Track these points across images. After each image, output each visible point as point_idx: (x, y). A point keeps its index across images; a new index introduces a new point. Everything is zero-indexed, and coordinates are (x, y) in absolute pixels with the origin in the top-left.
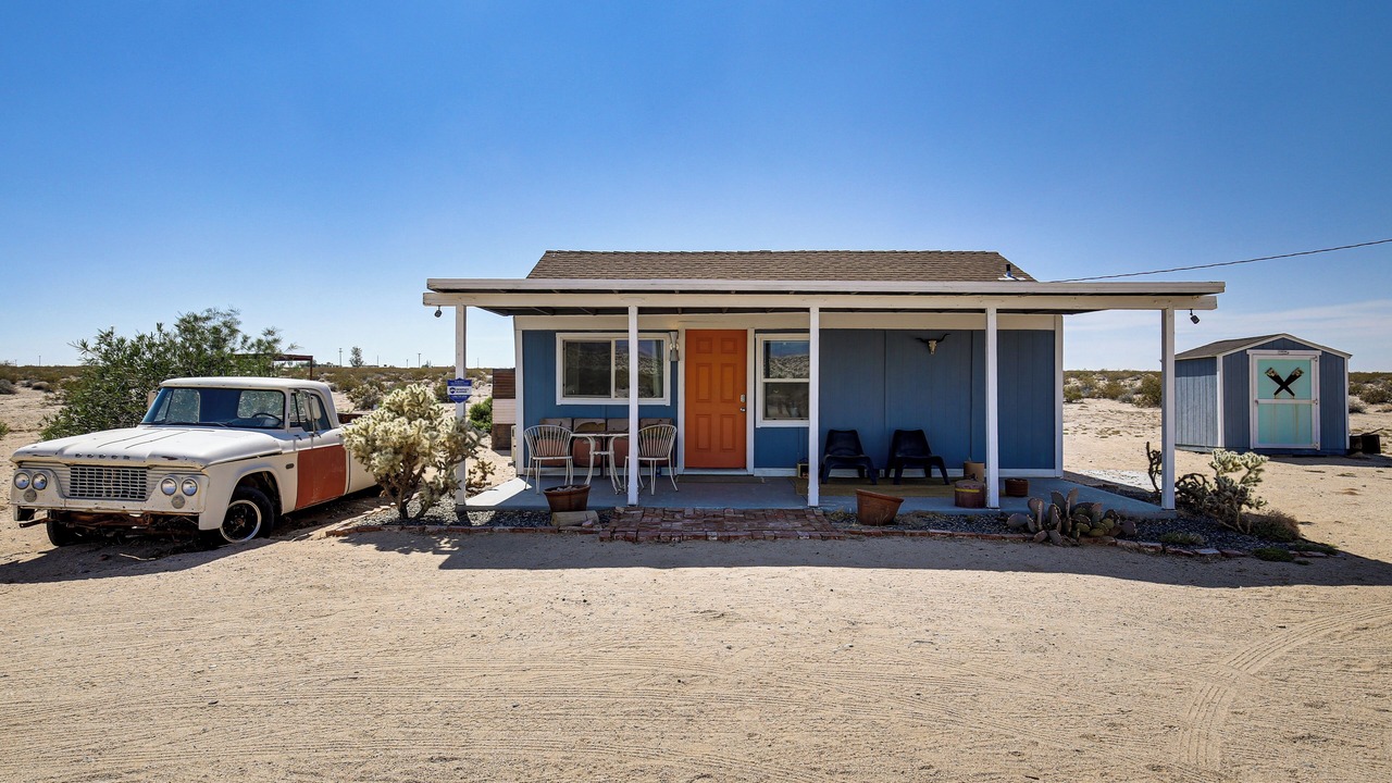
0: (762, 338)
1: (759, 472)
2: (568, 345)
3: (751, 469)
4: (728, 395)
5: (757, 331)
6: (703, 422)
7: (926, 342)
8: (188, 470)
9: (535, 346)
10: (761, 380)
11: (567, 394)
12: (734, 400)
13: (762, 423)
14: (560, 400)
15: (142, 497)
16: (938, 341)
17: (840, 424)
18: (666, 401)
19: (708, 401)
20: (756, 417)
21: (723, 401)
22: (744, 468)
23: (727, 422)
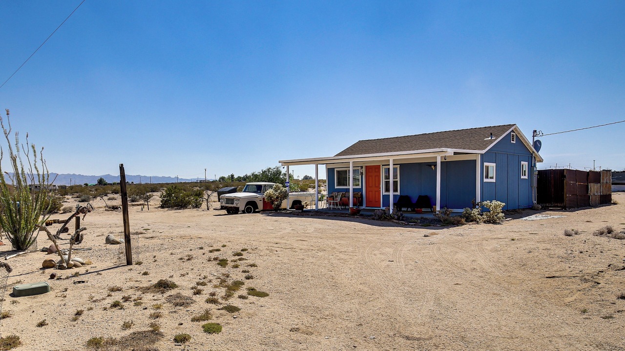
0: (384, 167)
2: (338, 172)
3: (382, 208)
5: (383, 165)
6: (370, 193)
7: (431, 166)
8: (239, 199)
9: (330, 171)
10: (384, 180)
11: (338, 185)
13: (385, 194)
14: (336, 187)
15: (233, 204)
16: (434, 166)
17: (405, 194)
18: (360, 187)
20: (383, 192)
21: (375, 187)
22: (380, 207)
23: (377, 193)
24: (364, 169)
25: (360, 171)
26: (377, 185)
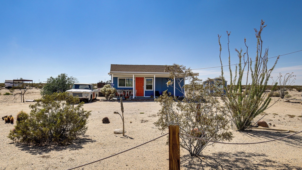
1: (145, 97)
2: (119, 79)
3: (144, 96)
4: (141, 86)
5: (145, 77)
7: (167, 79)
10: (146, 84)
12: (142, 87)
13: (146, 90)
14: (118, 87)
20: (145, 89)
21: (141, 87)
23: (141, 90)
24: (135, 79)
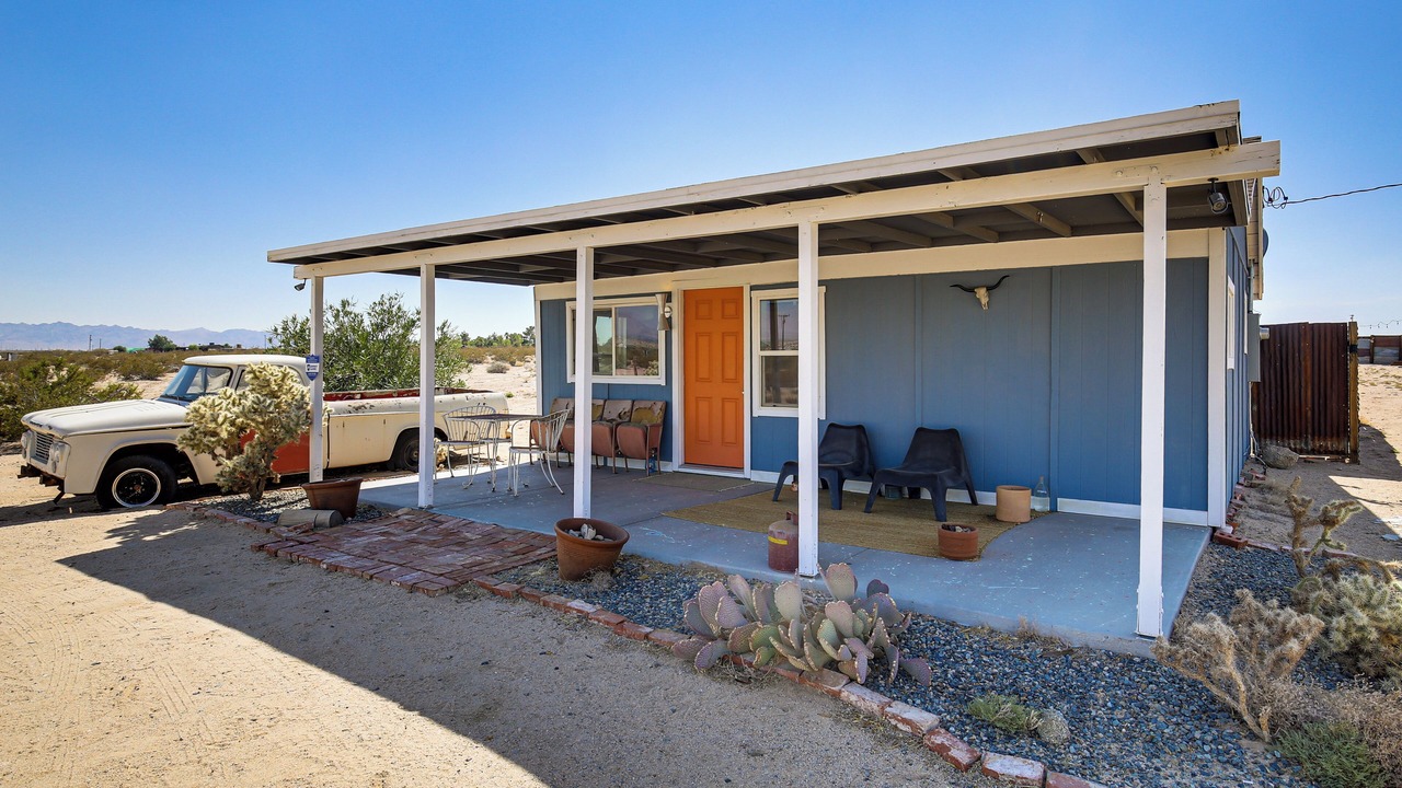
0: (759, 295)
1: (756, 476)
3: (748, 473)
5: (753, 288)
6: (703, 406)
7: (971, 290)
10: (758, 353)
13: (759, 411)
14: (570, 378)
16: (989, 289)
18: (660, 380)
19: (708, 380)
20: (752, 402)
22: (741, 469)
23: (730, 407)
24: (676, 303)
25: (660, 312)
26: (730, 374)
